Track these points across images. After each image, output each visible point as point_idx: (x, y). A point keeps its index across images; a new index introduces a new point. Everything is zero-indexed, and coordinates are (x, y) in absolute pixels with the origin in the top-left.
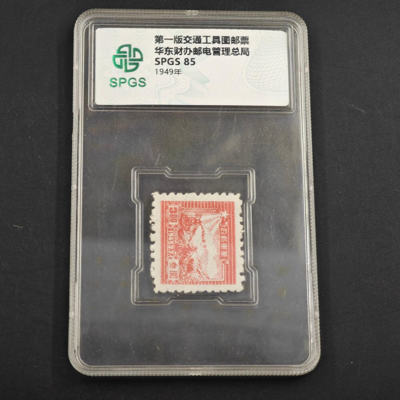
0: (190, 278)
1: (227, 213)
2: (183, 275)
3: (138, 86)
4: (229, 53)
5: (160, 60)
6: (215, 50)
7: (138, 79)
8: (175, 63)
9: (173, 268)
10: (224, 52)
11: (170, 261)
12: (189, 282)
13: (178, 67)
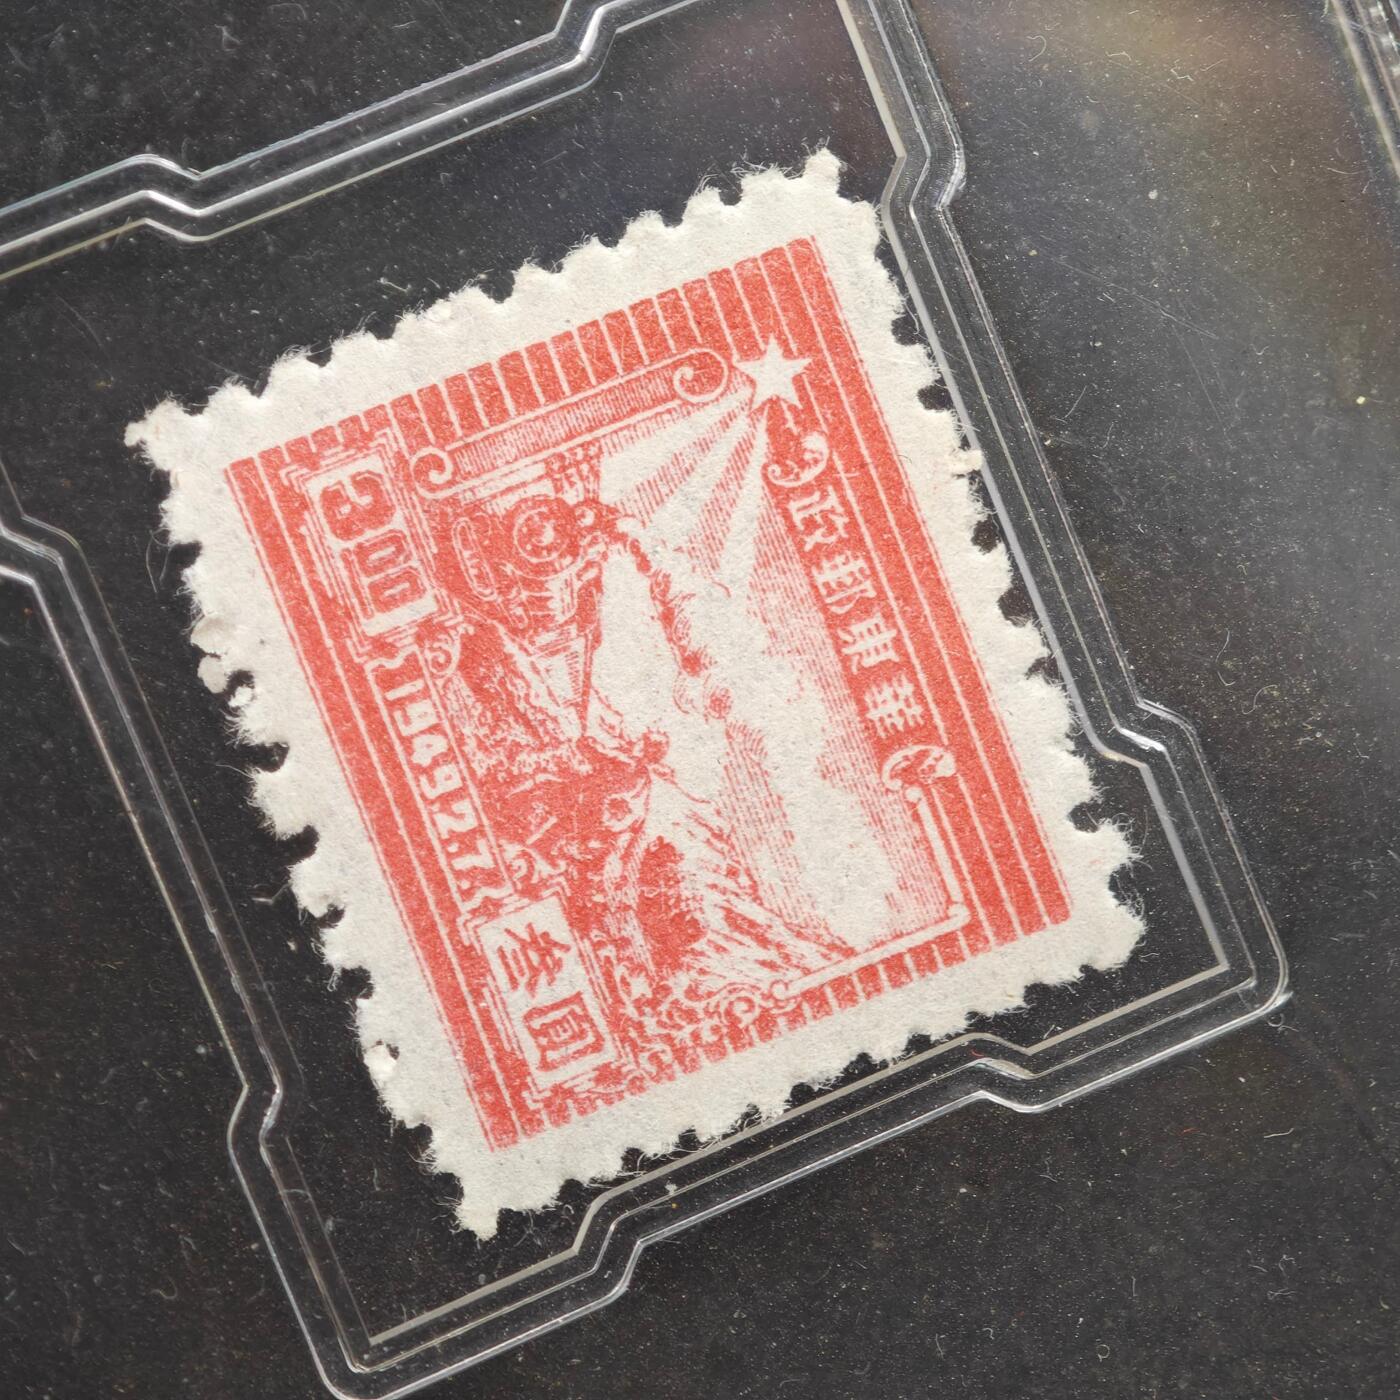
0: (699, 1006)
1: (788, 354)
2: (639, 1004)
9: (543, 978)
11: (491, 938)
12: (708, 1037)
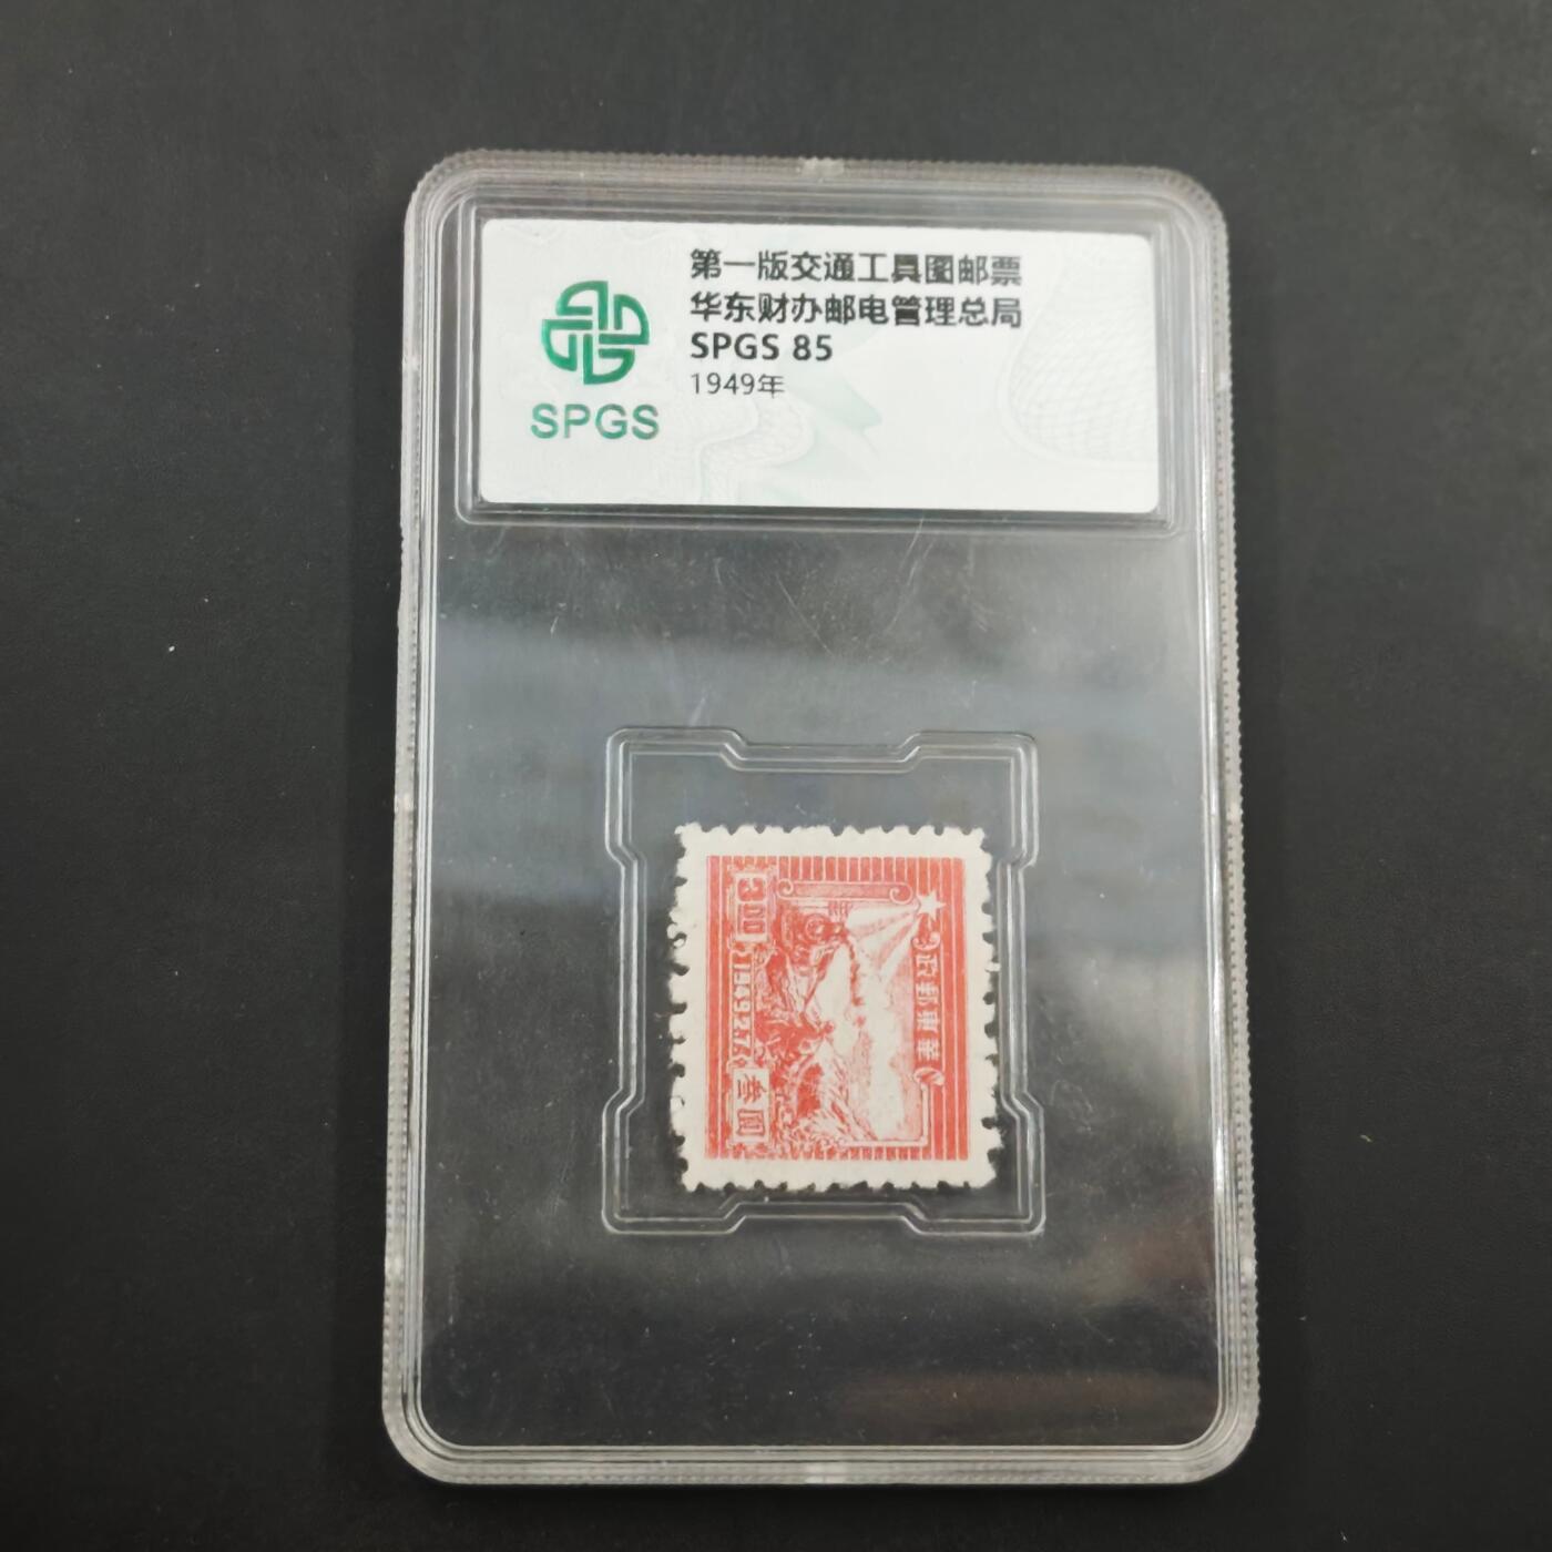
0: (807, 1135)
1: (938, 898)
2: (785, 1125)
3: (630, 436)
4: (952, 317)
5: (709, 342)
6: (901, 304)
7: (630, 408)
8: (762, 351)
9: (751, 1099)
10: (935, 314)
11: (738, 1075)
13: (770, 368)
